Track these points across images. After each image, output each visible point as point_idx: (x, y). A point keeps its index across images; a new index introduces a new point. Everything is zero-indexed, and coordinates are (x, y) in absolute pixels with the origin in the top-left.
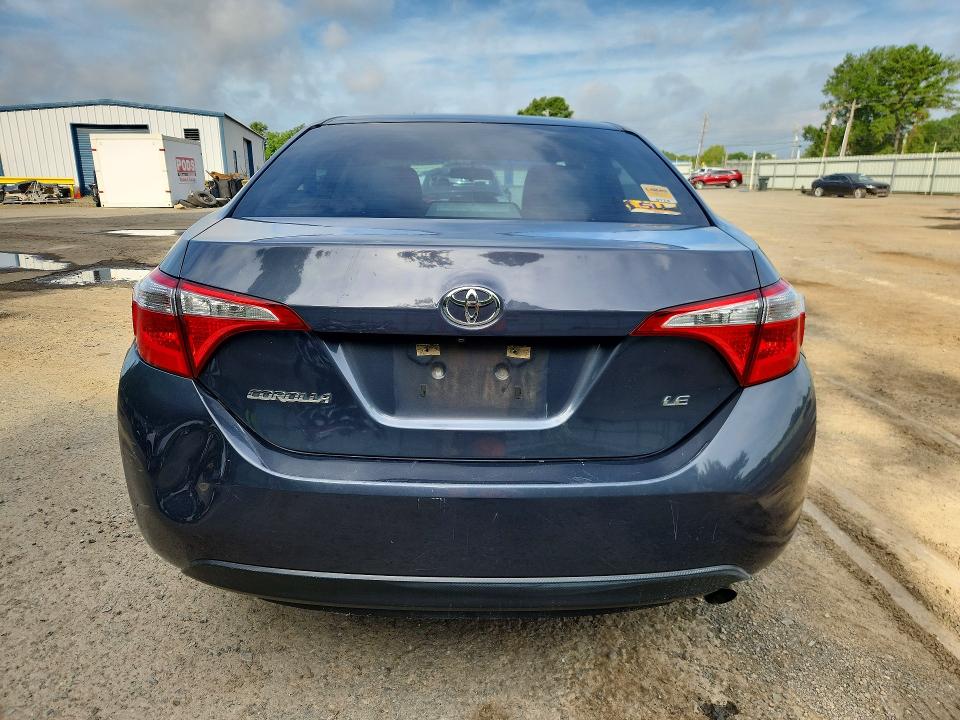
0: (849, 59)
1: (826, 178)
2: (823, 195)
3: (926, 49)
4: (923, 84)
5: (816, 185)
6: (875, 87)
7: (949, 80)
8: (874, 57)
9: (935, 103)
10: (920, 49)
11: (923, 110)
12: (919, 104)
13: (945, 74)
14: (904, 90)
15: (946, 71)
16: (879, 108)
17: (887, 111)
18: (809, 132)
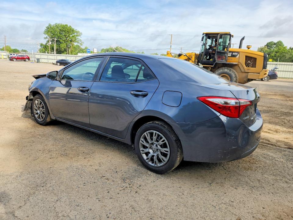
0: (50, 25)
1: (60, 60)
2: (60, 65)
3: (70, 26)
4: (71, 36)
5: (57, 62)
6: (59, 35)
7: (77, 36)
8: (57, 26)
9: (75, 41)
10: (69, 26)
11: (72, 43)
12: (71, 41)
13: (76, 34)
14: (67, 37)
15: (76, 33)
16: (61, 41)
17: (63, 42)
18: (41, 45)
